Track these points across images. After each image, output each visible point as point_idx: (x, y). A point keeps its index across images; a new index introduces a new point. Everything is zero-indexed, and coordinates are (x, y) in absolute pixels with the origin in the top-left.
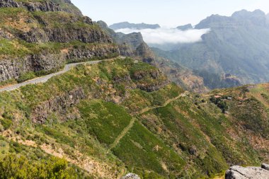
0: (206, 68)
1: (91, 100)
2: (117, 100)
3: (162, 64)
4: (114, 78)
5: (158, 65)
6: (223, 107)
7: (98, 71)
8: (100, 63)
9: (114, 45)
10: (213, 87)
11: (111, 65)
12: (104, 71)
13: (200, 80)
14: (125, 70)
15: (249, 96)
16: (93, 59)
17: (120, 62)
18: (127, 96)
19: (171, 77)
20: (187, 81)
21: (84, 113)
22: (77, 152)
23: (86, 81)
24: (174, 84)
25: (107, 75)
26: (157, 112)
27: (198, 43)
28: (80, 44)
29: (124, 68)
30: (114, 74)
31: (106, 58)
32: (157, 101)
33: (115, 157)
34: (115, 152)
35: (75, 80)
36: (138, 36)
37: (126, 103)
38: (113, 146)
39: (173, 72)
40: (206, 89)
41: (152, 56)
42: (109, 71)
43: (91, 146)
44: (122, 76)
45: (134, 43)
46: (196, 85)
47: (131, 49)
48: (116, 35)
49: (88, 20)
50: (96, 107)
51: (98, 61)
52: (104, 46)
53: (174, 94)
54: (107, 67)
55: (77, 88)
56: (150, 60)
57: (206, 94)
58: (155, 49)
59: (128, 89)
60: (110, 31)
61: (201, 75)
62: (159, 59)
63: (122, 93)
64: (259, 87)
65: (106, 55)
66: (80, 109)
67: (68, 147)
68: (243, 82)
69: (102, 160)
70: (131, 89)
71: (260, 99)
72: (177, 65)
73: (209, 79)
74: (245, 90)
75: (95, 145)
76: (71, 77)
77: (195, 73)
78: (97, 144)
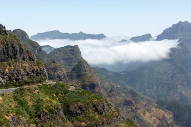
0: (176, 97)
3: (111, 93)
7: (13, 105)
8: (16, 92)
9: (38, 64)
11: (34, 94)
12: (22, 103)
13: (169, 116)
14: (55, 102)
16: (6, 86)
17: (48, 90)
19: (125, 112)
24: (130, 122)
25: (27, 110)
29: (53, 98)
30: (37, 108)
31: (26, 83)
36: (74, 50)
39: (127, 103)
41: (96, 80)
42: (30, 103)
44: (51, 111)
45: (68, 60)
47: (64, 71)
51: (13, 89)
52: (23, 66)
54: (27, 98)
56: (93, 86)
58: (101, 70)
62: (106, 84)
65: (26, 78)
72: (133, 93)
77: (161, 104)
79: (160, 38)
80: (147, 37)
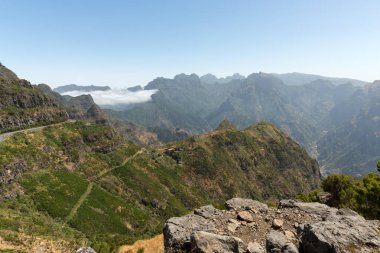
0: (159, 125)
1: (37, 171)
2: (70, 167)
3: (116, 125)
4: (64, 143)
5: (112, 126)
6: (177, 158)
7: (44, 138)
8: (45, 129)
9: (60, 109)
10: (166, 141)
11: (60, 130)
12: (51, 137)
13: (155, 136)
14: (76, 134)
15: (196, 145)
16: (36, 126)
17: (70, 126)
18: (82, 160)
19: (127, 137)
20: (143, 138)
21: (29, 187)
22: (22, 236)
23: (30, 151)
24: (130, 142)
25: (55, 141)
26: (115, 172)
27: (149, 102)
28: (18, 110)
29: (75, 132)
30: (63, 139)
31: (52, 123)
32: (115, 161)
33: (72, 230)
34: (72, 224)
35: (14, 152)
36: (88, 98)
37: (81, 168)
38: (70, 218)
39: (128, 131)
40: (161, 144)
41: (106, 117)
42: (57, 137)
43: (41, 224)
44: (75, 141)
45: (84, 105)
46: (152, 141)
47: (81, 112)
48: (62, 98)
49: (26, 83)
50: (44, 179)
51: (42, 127)
52: (49, 111)
53: (132, 152)
54: (55, 133)
55: (17, 160)
56: (103, 121)
57: (161, 148)
58: (108, 110)
59: (81, 154)
60: (56, 94)
61: (154, 132)
62: (113, 119)
63: (75, 159)
64: (202, 137)
65: (52, 119)
66: (23, 185)
67: (9, 232)
68: (191, 134)
69: (56, 237)
70: (85, 153)
71: (204, 147)
72: (131, 124)
73: (163, 135)
74: (192, 140)
75: (47, 222)
76: (7, 149)
77: (150, 130)
78: (48, 220)
79: (147, 88)
80: (136, 89)
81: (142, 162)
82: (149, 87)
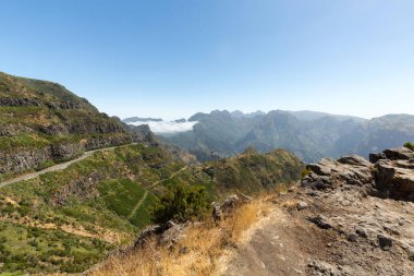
0: (198, 149)
1: (109, 180)
2: (132, 178)
3: (166, 147)
4: (129, 160)
5: (163, 148)
6: (211, 175)
7: (115, 156)
8: (116, 149)
9: (127, 135)
10: (203, 161)
11: (125, 150)
12: (119, 155)
15: (227, 165)
16: (110, 146)
17: (133, 148)
18: (141, 173)
19: (173, 157)
20: (185, 159)
21: (103, 191)
22: (97, 228)
23: (105, 165)
24: (176, 161)
25: (122, 158)
26: (165, 184)
27: (189, 131)
28: (98, 135)
29: (137, 152)
30: (128, 156)
31: (121, 144)
32: (164, 176)
33: (132, 226)
34: (132, 222)
35: (94, 165)
36: (146, 127)
37: (140, 179)
38: (131, 216)
39: (174, 152)
40: (199, 164)
41: (158, 142)
42: (124, 155)
43: (110, 219)
44: (136, 159)
45: (143, 132)
46: (192, 161)
47: (141, 138)
48: (128, 127)
49: (105, 116)
50: (114, 186)
51: (114, 148)
52: (119, 136)
53: (178, 169)
54: (122, 152)
55: (96, 171)
56: (157, 145)
57: (199, 167)
58: (160, 137)
59: (141, 168)
60: (123, 124)
61: (194, 153)
62: (163, 144)
63: (136, 172)
64: (232, 159)
65: (121, 142)
66: (99, 189)
67: (88, 224)
68: (222, 156)
69: (121, 230)
70: (143, 168)
71: (233, 166)
72: (177, 147)
73: (200, 156)
74: (224, 161)
75: (114, 219)
76: (90, 162)
77: (191, 152)
78: (115, 218)
79: (190, 120)
80: (183, 120)
81: (185, 177)
82: (191, 119)
